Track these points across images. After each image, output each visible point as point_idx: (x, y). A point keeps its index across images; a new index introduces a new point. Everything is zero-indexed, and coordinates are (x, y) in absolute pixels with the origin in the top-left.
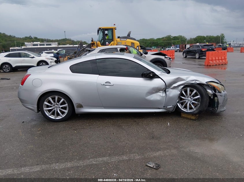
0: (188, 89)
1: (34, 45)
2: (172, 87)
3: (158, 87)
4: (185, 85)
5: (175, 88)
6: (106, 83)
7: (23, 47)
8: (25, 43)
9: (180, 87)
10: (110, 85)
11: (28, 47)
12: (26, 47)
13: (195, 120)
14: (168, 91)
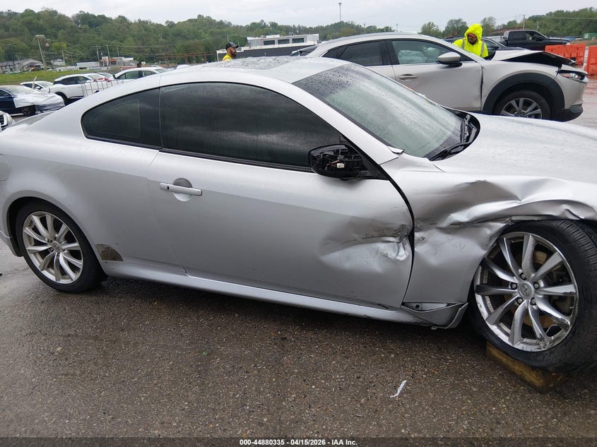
0: (530, 242)
1: (266, 43)
2: (445, 224)
3: (373, 220)
4: (514, 218)
5: (458, 228)
6: (176, 183)
7: (243, 49)
8: (248, 38)
9: (490, 227)
10: (191, 194)
11: (254, 48)
12: (250, 47)
13: (541, 391)
14: (423, 239)
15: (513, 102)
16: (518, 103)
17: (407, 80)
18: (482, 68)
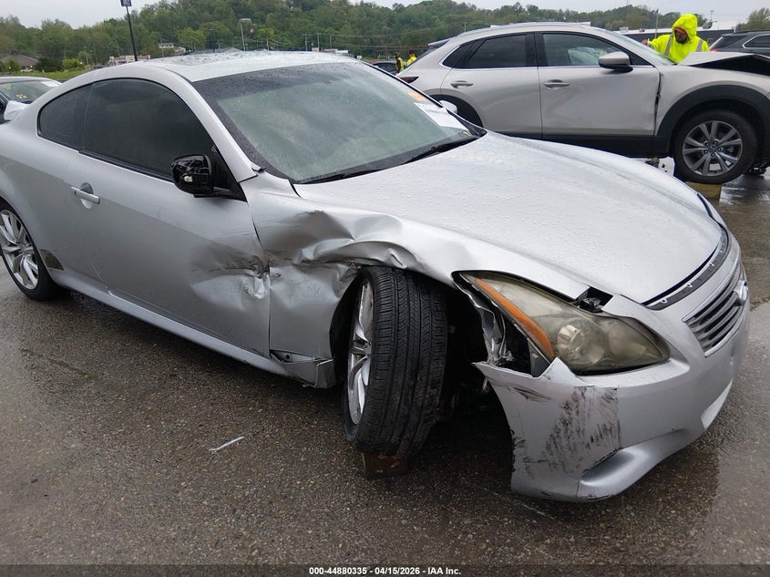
9: (338, 270)
10: (92, 201)
14: (279, 276)
15: (703, 127)
16: (709, 128)
17: (555, 88)
18: (661, 75)
